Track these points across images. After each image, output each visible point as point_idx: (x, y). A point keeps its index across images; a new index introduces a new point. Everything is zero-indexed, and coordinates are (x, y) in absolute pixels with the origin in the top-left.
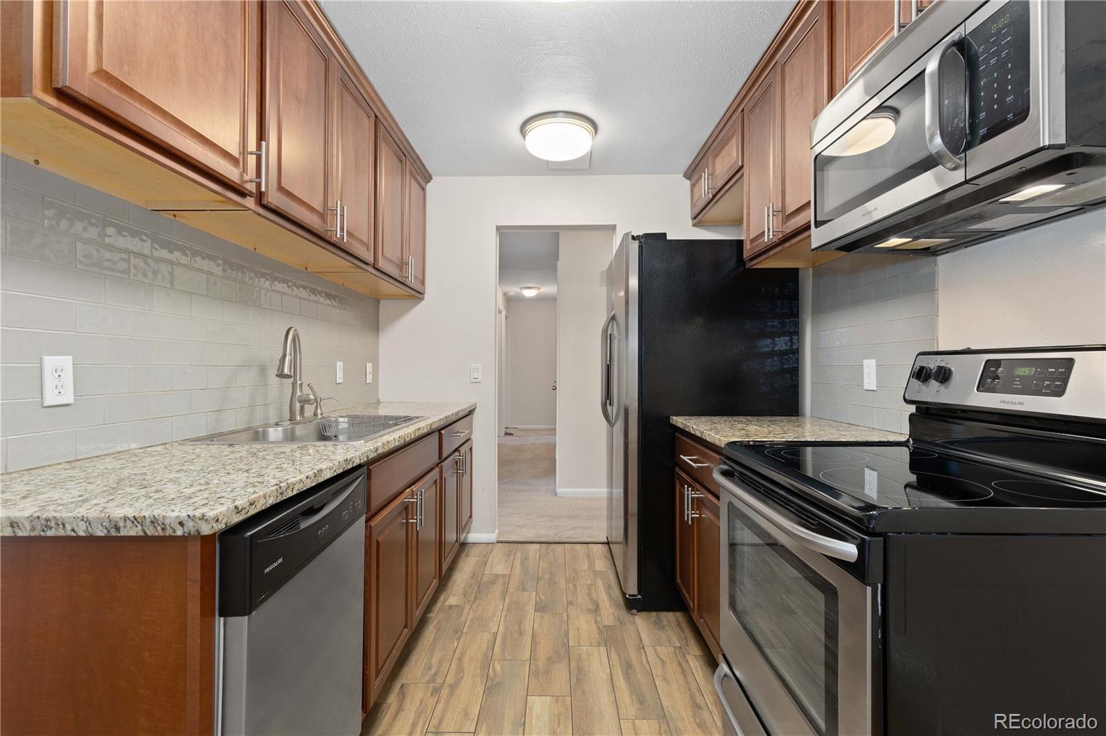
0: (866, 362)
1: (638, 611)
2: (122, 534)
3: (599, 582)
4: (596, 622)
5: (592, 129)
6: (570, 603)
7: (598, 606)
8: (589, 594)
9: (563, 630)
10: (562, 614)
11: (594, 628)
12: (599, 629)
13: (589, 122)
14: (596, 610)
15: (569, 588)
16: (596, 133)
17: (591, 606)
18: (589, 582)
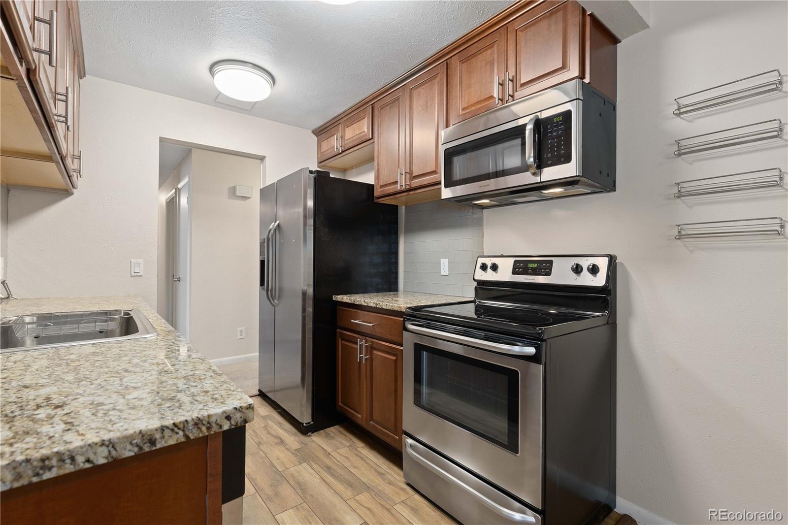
0: (442, 260)
1: (312, 433)
2: (159, 446)
3: (270, 423)
4: (288, 449)
5: (271, 81)
6: (259, 444)
7: (281, 439)
8: (269, 433)
9: (268, 463)
10: (258, 452)
11: (290, 454)
12: (293, 453)
13: (267, 74)
14: (282, 442)
15: (250, 433)
16: (274, 85)
17: (276, 441)
18: (263, 425)
